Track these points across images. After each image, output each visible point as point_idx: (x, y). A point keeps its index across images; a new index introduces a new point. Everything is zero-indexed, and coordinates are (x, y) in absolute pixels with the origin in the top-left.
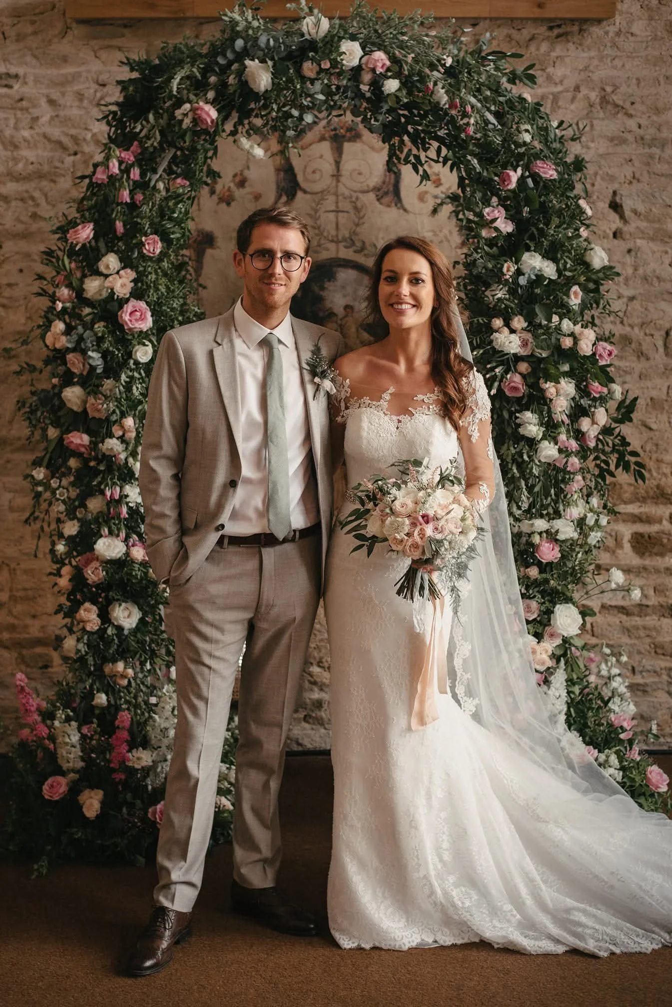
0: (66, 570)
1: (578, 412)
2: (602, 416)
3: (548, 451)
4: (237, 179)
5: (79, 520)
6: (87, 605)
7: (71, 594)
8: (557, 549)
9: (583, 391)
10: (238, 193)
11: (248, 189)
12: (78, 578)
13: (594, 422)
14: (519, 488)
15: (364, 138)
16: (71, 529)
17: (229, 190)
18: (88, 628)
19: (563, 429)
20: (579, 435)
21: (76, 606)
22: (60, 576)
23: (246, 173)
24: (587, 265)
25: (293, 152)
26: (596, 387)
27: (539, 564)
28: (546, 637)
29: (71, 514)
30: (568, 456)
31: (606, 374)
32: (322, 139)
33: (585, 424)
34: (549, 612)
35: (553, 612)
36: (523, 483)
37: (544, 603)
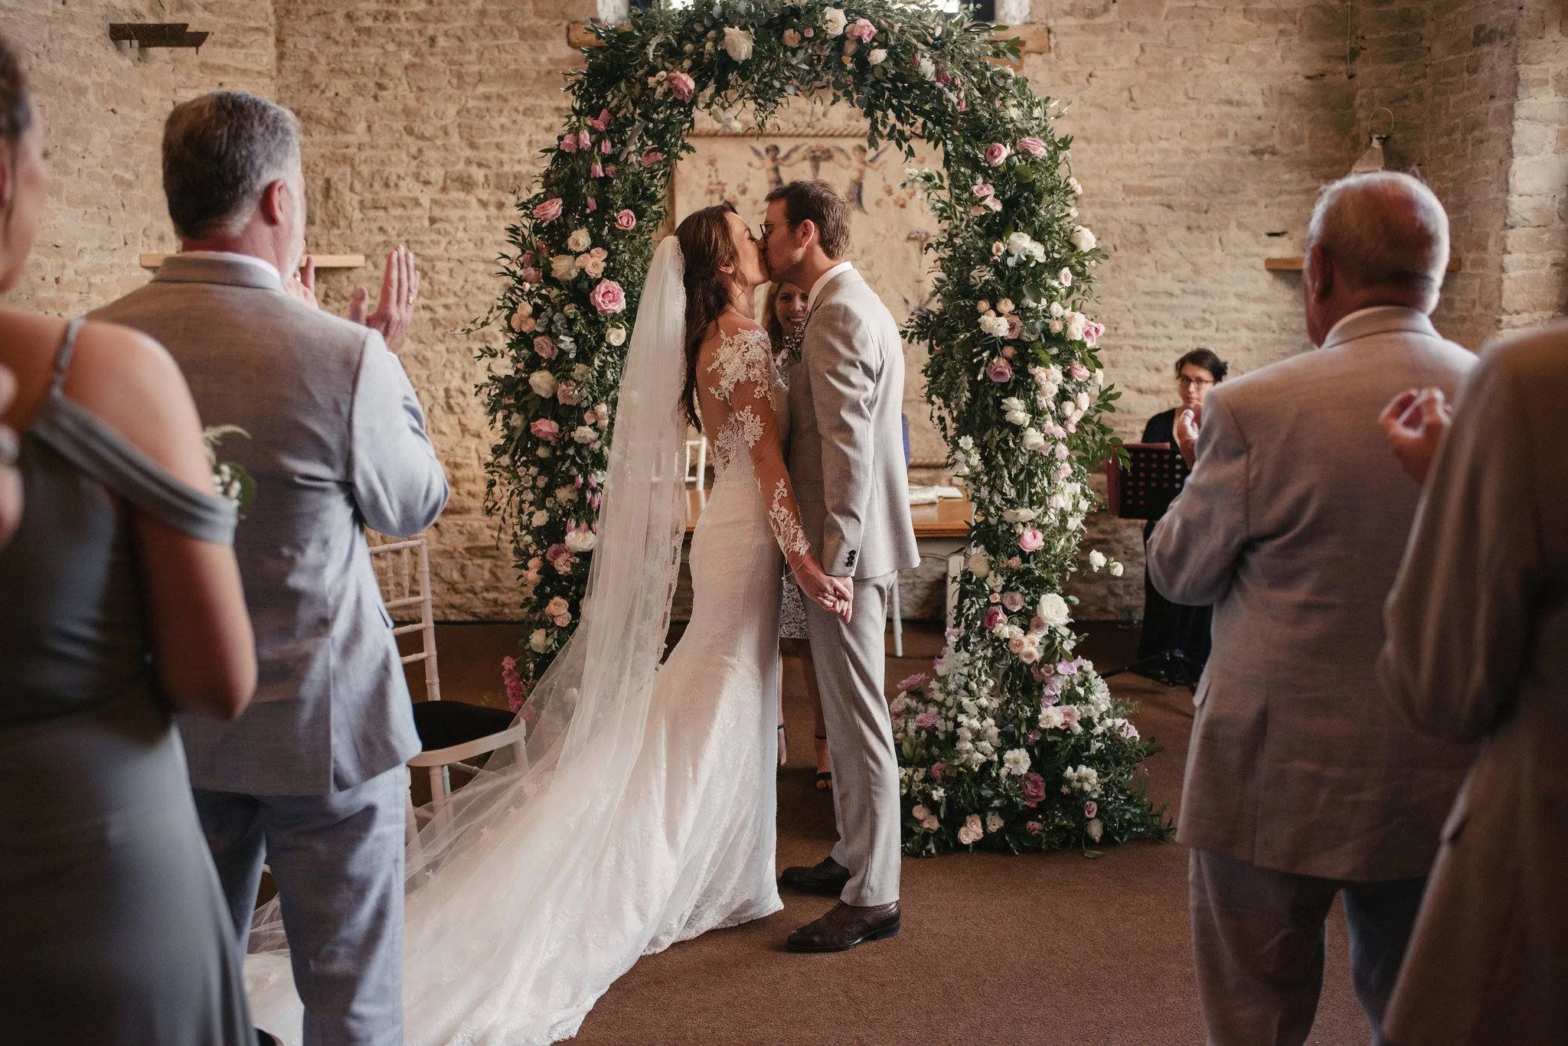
0: (534, 563)
1: (1063, 396)
2: (1085, 400)
3: (1034, 438)
4: (741, 189)
5: (548, 510)
6: (557, 599)
7: (539, 589)
8: (1040, 536)
9: (1068, 375)
10: (741, 199)
11: (748, 196)
12: (547, 571)
13: (1077, 407)
14: (1002, 477)
16: (540, 518)
17: (734, 197)
18: (558, 623)
19: (1049, 416)
20: (1062, 420)
21: (543, 599)
22: (527, 569)
23: (747, 184)
24: (1073, 247)
26: (1081, 372)
27: (1022, 553)
28: (1032, 627)
29: (539, 504)
30: (1054, 444)
31: (1094, 358)
32: (804, 159)
33: (1068, 407)
34: (1035, 603)
35: (1038, 602)
36: (1006, 472)
37: (1029, 594)
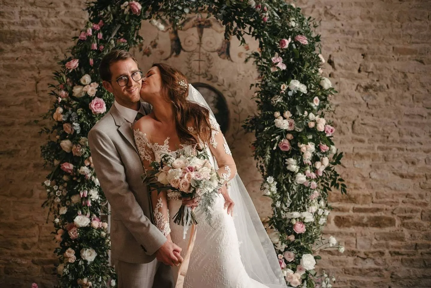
0: (60, 231)
1: (315, 159)
2: (326, 161)
3: (301, 178)
4: (153, 44)
5: (67, 207)
6: (70, 249)
7: (62, 243)
8: (304, 227)
9: (318, 149)
10: (153, 50)
11: (157, 49)
12: (66, 236)
13: (322, 164)
14: (286, 197)
15: (213, 26)
16: (63, 211)
17: (149, 48)
18: (70, 261)
19: (308, 167)
20: (315, 170)
21: (64, 249)
22: (57, 234)
23: (157, 41)
24: (321, 87)
25: (179, 32)
26: (324, 147)
27: (295, 234)
28: (298, 270)
29: (63, 203)
30: (310, 181)
31: (330, 140)
32: (194, 26)
33: (318, 165)
34: (300, 258)
35: (301, 258)
36: (288, 194)
37: (297, 253)
